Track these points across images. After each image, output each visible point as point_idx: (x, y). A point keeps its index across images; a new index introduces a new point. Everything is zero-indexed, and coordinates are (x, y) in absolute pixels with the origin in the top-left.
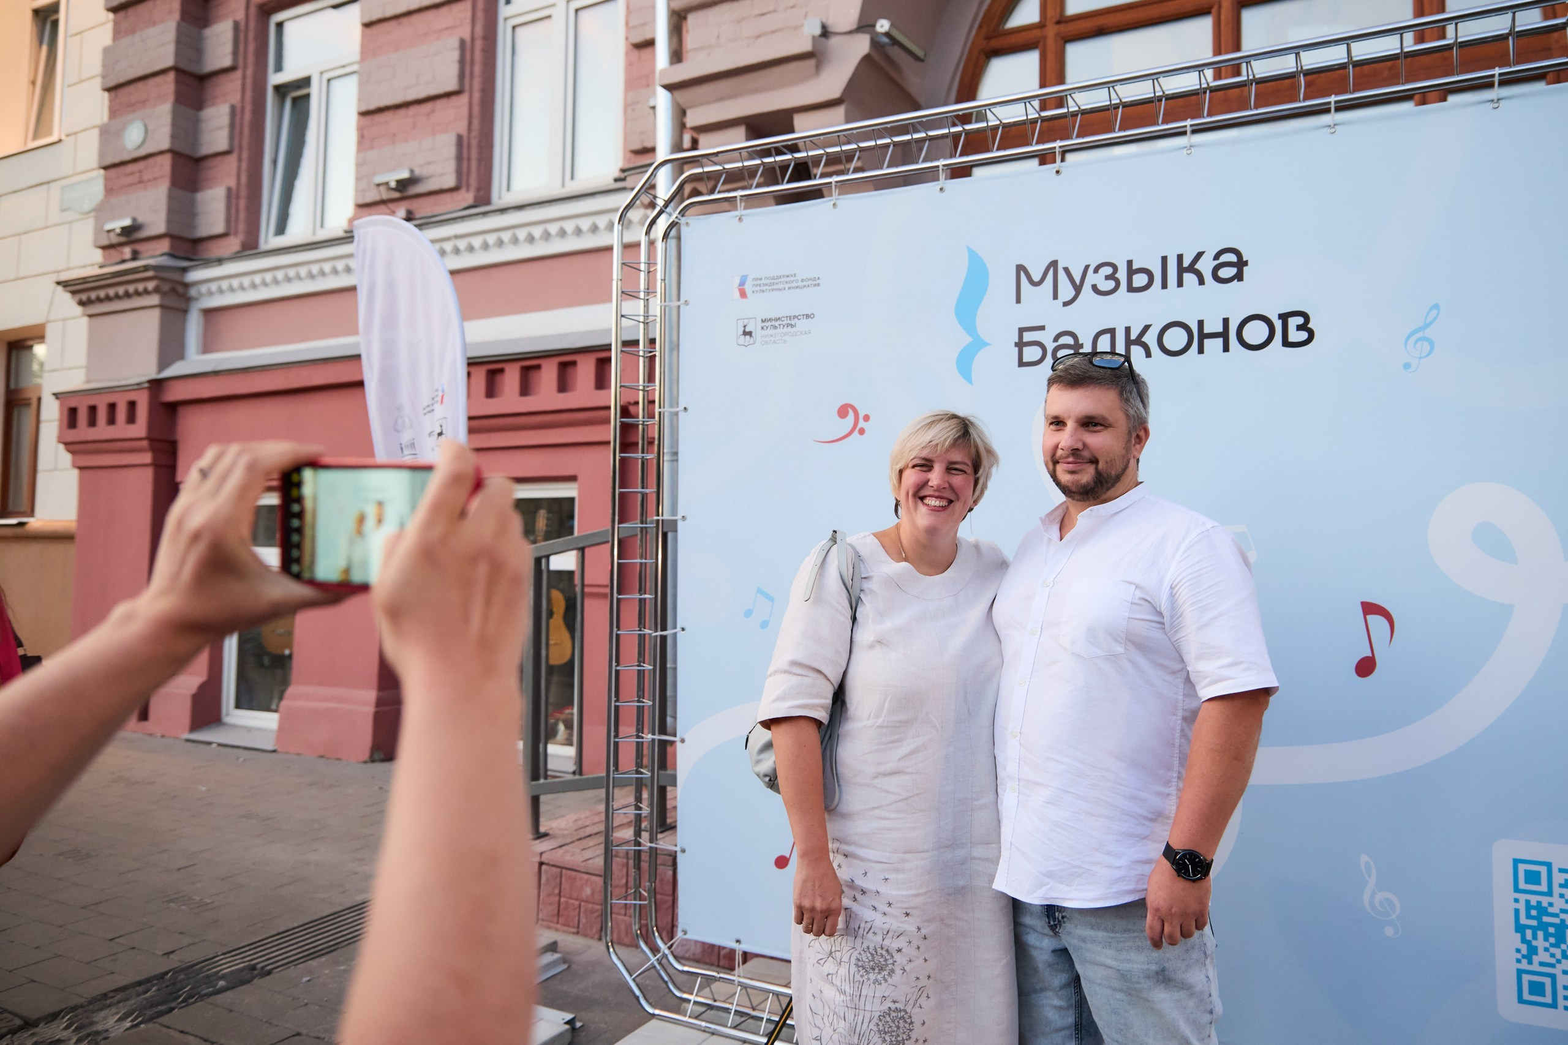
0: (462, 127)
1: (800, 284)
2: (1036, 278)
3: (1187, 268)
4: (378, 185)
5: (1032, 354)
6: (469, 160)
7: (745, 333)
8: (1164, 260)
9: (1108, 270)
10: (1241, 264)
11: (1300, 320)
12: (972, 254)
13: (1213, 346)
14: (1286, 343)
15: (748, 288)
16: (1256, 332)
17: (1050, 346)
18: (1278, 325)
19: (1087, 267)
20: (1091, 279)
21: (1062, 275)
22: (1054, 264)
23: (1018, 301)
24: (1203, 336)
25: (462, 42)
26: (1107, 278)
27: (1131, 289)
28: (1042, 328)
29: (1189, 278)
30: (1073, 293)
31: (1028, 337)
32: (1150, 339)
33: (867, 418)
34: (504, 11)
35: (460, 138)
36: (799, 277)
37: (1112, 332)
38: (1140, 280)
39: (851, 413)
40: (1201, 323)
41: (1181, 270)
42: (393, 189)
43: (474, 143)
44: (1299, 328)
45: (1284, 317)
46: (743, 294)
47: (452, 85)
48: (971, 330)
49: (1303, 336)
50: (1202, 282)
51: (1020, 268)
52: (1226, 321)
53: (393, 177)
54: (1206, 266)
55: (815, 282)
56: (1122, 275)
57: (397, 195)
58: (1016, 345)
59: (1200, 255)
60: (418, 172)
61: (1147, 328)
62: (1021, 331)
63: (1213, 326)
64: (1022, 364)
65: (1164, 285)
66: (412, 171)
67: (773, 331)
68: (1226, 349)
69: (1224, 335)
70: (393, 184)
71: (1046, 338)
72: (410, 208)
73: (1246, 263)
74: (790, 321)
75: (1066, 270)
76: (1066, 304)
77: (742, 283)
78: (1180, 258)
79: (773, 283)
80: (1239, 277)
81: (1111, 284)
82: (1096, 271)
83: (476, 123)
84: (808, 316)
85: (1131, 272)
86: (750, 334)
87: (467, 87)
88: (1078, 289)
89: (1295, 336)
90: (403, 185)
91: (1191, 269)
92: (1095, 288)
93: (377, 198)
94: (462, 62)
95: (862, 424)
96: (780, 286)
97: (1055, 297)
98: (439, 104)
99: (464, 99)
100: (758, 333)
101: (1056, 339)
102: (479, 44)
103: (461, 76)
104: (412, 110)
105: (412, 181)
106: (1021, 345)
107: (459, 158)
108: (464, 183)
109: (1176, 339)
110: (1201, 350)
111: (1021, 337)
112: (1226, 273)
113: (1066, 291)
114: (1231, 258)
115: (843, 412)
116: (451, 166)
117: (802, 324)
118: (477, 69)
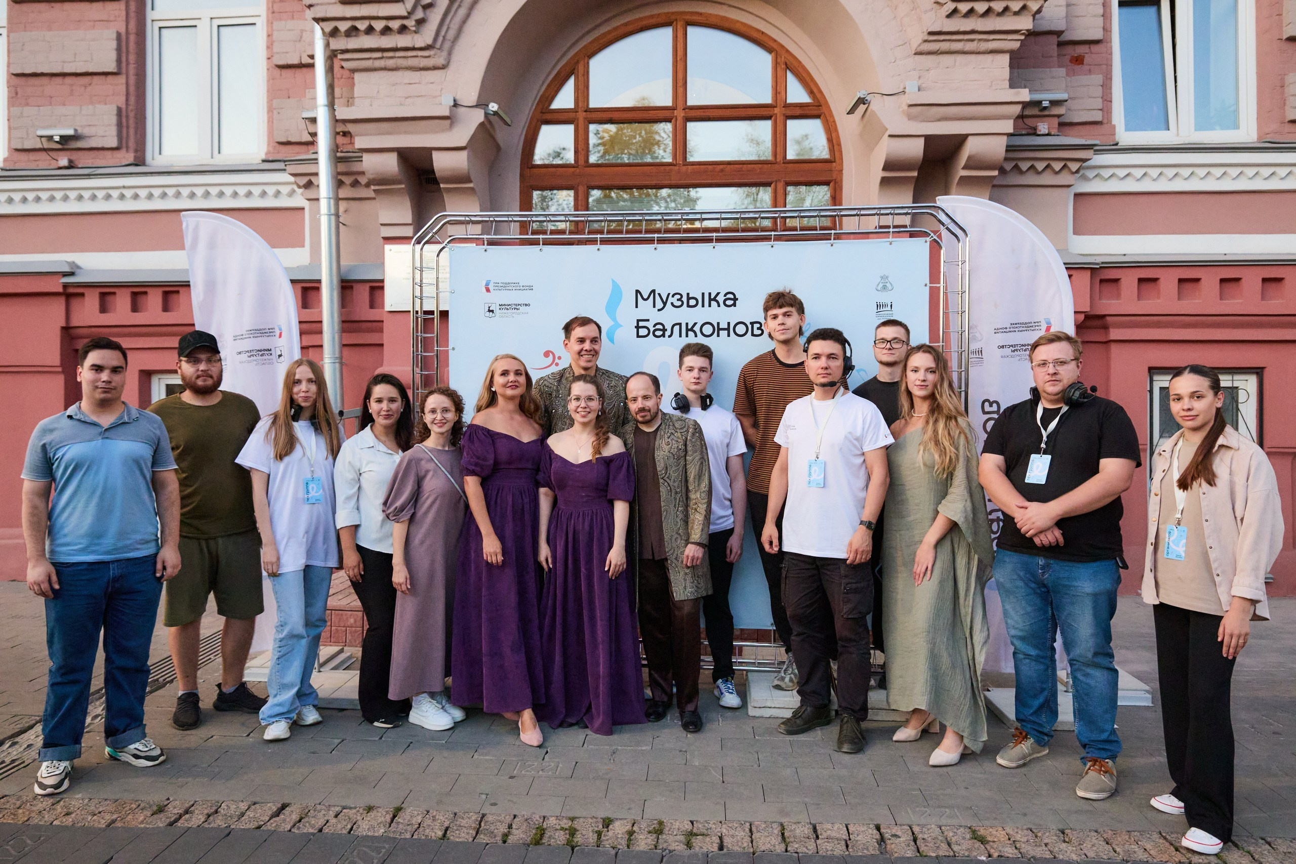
0: (121, 101)
1: (521, 288)
2: (645, 297)
3: (713, 299)
4: (41, 137)
5: (643, 332)
6: (128, 127)
7: (489, 311)
8: (703, 294)
9: (679, 297)
10: (735, 299)
11: (758, 325)
12: (613, 281)
13: (723, 333)
14: (753, 335)
15: (491, 287)
16: (741, 329)
17: (652, 329)
18: (750, 326)
19: (669, 294)
20: (671, 300)
21: (657, 297)
22: (653, 291)
23: (637, 307)
24: (719, 329)
25: (119, 35)
26: (678, 300)
27: (688, 306)
28: (648, 320)
29: (713, 303)
30: (662, 305)
31: (641, 324)
32: (697, 328)
33: (560, 358)
34: (150, 15)
35: (119, 110)
36: (521, 284)
37: (680, 324)
38: (692, 302)
39: (551, 355)
40: (718, 324)
41: (710, 300)
42: (57, 142)
43: (132, 115)
44: (758, 329)
45: (752, 324)
46: (488, 290)
47: (111, 67)
48: (614, 319)
49: (759, 332)
50: (719, 306)
51: (637, 292)
52: (729, 323)
53: (57, 133)
54: (721, 299)
55: (531, 288)
56: (685, 299)
57: (59, 146)
58: (636, 327)
59: (718, 294)
60: (80, 131)
61: (695, 324)
62: (638, 321)
63: (723, 325)
64: (638, 336)
65: (703, 306)
66: (76, 130)
67: (506, 311)
68: (729, 335)
69: (728, 329)
70: (57, 138)
71: (650, 325)
72: (72, 158)
73: (737, 299)
74: (516, 307)
75: (659, 294)
76: (659, 310)
77: (487, 284)
78: (710, 294)
79: (506, 286)
80: (734, 305)
81: (679, 303)
82: (673, 296)
83: (132, 100)
84: (526, 305)
85: (689, 298)
86: (492, 311)
87: (124, 70)
88: (665, 304)
89: (757, 332)
90: (65, 139)
91: (715, 299)
92: (672, 304)
93: (39, 146)
94: (119, 49)
95: (557, 361)
96: (510, 288)
97: (654, 306)
98: (96, 78)
99: (122, 79)
100: (497, 311)
101: (654, 326)
102: (132, 38)
103: (119, 61)
104: (68, 80)
105: (76, 137)
106: (638, 327)
107: (119, 125)
108: (124, 145)
109: (708, 330)
110: (718, 336)
111: (638, 323)
112: (729, 302)
113: (659, 304)
114: (731, 296)
115: (547, 354)
116: (113, 130)
117: (523, 309)
118: (132, 58)
